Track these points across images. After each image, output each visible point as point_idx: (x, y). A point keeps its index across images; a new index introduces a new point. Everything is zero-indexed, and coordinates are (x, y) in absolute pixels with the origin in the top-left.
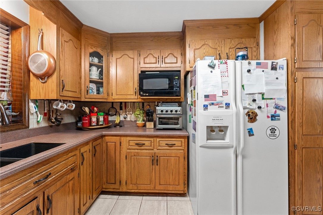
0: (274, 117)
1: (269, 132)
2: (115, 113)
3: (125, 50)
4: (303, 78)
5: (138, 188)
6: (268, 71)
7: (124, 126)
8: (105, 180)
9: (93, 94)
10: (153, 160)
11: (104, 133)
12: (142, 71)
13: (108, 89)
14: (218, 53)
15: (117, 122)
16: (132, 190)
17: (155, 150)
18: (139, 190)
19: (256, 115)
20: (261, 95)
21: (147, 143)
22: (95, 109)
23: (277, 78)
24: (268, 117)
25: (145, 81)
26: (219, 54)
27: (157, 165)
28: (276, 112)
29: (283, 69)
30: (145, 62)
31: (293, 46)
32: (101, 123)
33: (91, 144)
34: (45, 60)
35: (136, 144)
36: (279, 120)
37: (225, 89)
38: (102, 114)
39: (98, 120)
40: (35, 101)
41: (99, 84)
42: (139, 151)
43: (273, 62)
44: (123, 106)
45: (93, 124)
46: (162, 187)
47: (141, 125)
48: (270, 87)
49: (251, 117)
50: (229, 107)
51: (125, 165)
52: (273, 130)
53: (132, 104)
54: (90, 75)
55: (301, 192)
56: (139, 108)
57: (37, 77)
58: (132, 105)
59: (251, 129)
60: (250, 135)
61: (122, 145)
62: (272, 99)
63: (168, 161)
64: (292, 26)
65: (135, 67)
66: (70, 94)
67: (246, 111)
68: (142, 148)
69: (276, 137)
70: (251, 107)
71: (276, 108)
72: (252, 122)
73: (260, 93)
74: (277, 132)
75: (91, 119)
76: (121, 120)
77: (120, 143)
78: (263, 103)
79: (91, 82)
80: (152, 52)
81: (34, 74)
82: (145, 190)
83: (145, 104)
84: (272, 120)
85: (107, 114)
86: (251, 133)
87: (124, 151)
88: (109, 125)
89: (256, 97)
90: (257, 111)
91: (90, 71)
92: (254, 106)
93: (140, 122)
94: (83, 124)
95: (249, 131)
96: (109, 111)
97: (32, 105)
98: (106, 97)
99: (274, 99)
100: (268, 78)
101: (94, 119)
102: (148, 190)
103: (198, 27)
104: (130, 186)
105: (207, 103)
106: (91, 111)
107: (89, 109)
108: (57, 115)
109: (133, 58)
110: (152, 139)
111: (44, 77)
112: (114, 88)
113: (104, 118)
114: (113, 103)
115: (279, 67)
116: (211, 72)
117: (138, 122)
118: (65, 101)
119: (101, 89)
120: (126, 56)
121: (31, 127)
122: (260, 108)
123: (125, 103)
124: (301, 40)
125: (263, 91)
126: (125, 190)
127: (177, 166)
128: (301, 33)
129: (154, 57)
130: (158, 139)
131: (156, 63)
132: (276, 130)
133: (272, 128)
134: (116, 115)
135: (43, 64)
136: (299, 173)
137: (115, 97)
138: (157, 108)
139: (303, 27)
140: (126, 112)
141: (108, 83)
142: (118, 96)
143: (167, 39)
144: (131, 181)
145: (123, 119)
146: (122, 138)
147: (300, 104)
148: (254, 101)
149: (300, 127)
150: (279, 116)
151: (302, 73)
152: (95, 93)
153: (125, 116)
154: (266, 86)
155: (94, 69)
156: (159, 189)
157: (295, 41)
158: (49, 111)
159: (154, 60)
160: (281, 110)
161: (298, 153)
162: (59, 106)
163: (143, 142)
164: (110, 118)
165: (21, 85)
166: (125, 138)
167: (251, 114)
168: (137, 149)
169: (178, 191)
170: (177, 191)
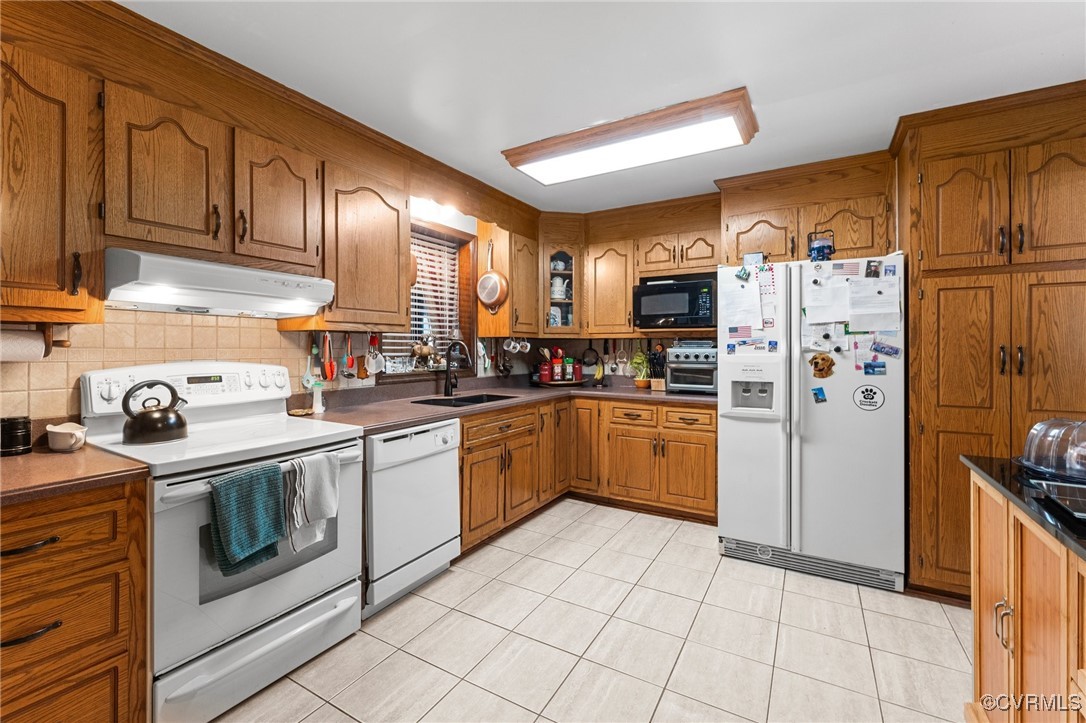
0: (870, 368)
1: (859, 397)
2: (594, 360)
3: (611, 240)
4: (939, 290)
5: (628, 494)
6: (860, 279)
7: (611, 385)
8: (573, 472)
9: (556, 326)
10: (655, 447)
11: (574, 392)
12: (641, 279)
13: (580, 315)
14: (790, 236)
15: (598, 376)
16: (618, 495)
17: (660, 429)
18: (631, 497)
19: (832, 364)
20: (843, 326)
21: (645, 414)
22: (560, 351)
23: (880, 293)
24: (858, 368)
25: (644, 299)
26: (793, 238)
27: (663, 455)
28: (875, 358)
29: (894, 274)
30: (648, 261)
31: (916, 227)
32: (568, 377)
33: (553, 404)
34: (496, 283)
35: (626, 415)
36: (884, 373)
37: (767, 317)
38: (571, 360)
39: (564, 370)
40: (483, 340)
41: (566, 308)
42: (631, 427)
43: (869, 262)
44: (609, 346)
45: (556, 378)
46: (672, 499)
47: (642, 385)
48: (860, 311)
49: (821, 367)
50: (776, 348)
51: (607, 451)
52: (869, 394)
53: (627, 341)
54: (551, 293)
55: (934, 521)
56: (642, 351)
57: (487, 306)
58: (627, 345)
59: (821, 390)
60: (817, 401)
61: (601, 414)
62: (867, 333)
63: (683, 449)
64: (914, 186)
65: (628, 273)
66: (524, 328)
67: (810, 356)
68: (636, 422)
69: (874, 408)
70: (819, 349)
71: (876, 350)
72: (823, 377)
73: (841, 323)
74: (878, 398)
75: (552, 368)
76: (606, 373)
77: (599, 411)
78: (845, 342)
79: (553, 304)
80: (661, 239)
81: (483, 303)
82: (641, 499)
83: (654, 343)
84: (867, 373)
85: (580, 361)
86: (819, 396)
87: (606, 425)
88: (583, 382)
89: (831, 330)
90: (834, 356)
91: (551, 285)
92: (827, 347)
93: (641, 378)
94: (540, 377)
95: (815, 394)
96: (584, 356)
97: (480, 345)
98: (577, 328)
99: (873, 332)
100: (856, 293)
101: (558, 369)
102: (647, 500)
103: (747, 188)
104: (616, 489)
105: (733, 341)
106: (554, 355)
107: (550, 351)
108: (505, 360)
109: (626, 256)
110: (654, 408)
111: (494, 306)
112: (591, 313)
113: (574, 368)
114: (590, 340)
115: (886, 270)
116: (743, 287)
117: (637, 379)
118: (518, 340)
119: (570, 316)
120: (613, 252)
121: (479, 376)
122: (838, 350)
123: (614, 340)
124: (934, 214)
125: (847, 319)
126: (606, 494)
127: (702, 461)
128: (934, 199)
129: (665, 249)
130: (665, 409)
131: (669, 260)
132: (875, 393)
133: (867, 390)
134: (596, 363)
135: (494, 289)
136: (929, 482)
137: (595, 330)
138: (669, 350)
139: (939, 186)
140: (616, 359)
141: (581, 305)
142: (597, 328)
143: (691, 210)
144: (617, 479)
145: (611, 373)
146: (603, 403)
147: (931, 344)
148: (827, 337)
149: (932, 389)
150: (884, 367)
151: (937, 280)
152: (560, 325)
153: (614, 366)
154: (853, 308)
155: (558, 281)
156: (667, 501)
157: (919, 215)
158: (496, 354)
159: (664, 256)
160: (887, 354)
161: (927, 443)
162: (511, 347)
163: (639, 412)
164: (586, 370)
165: (469, 318)
166: (607, 403)
167: (820, 361)
168: (629, 424)
169: (705, 510)
170: (700, 509)
